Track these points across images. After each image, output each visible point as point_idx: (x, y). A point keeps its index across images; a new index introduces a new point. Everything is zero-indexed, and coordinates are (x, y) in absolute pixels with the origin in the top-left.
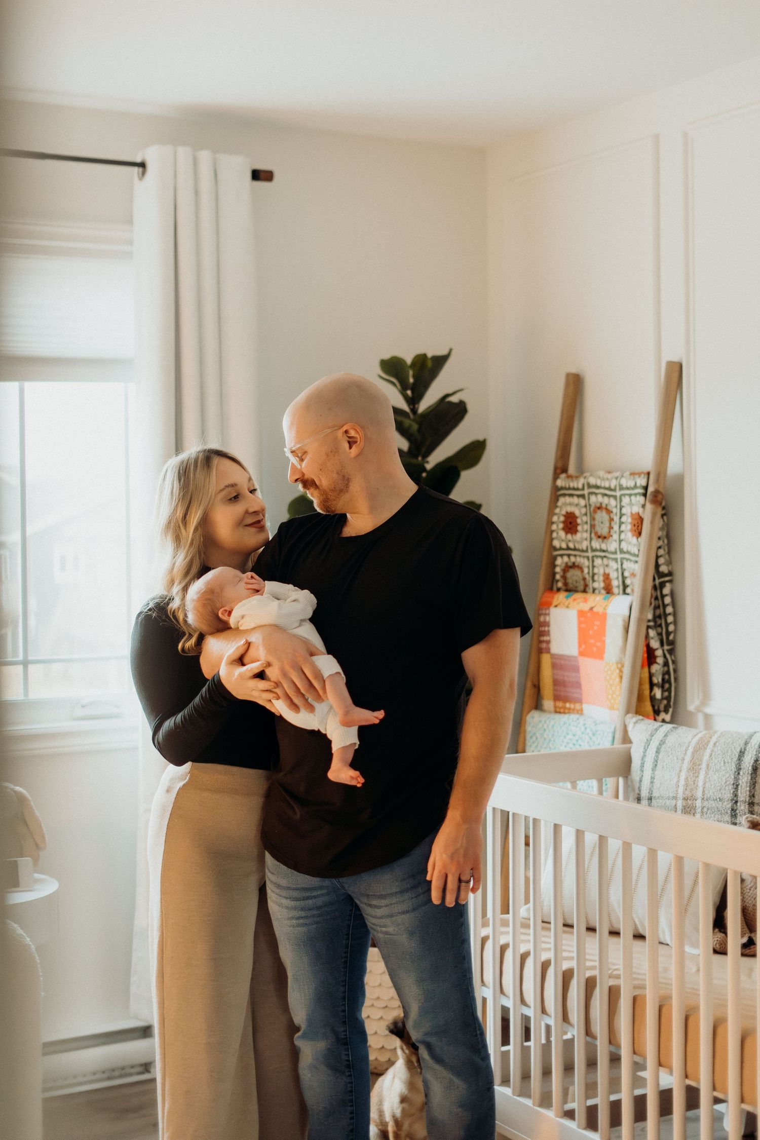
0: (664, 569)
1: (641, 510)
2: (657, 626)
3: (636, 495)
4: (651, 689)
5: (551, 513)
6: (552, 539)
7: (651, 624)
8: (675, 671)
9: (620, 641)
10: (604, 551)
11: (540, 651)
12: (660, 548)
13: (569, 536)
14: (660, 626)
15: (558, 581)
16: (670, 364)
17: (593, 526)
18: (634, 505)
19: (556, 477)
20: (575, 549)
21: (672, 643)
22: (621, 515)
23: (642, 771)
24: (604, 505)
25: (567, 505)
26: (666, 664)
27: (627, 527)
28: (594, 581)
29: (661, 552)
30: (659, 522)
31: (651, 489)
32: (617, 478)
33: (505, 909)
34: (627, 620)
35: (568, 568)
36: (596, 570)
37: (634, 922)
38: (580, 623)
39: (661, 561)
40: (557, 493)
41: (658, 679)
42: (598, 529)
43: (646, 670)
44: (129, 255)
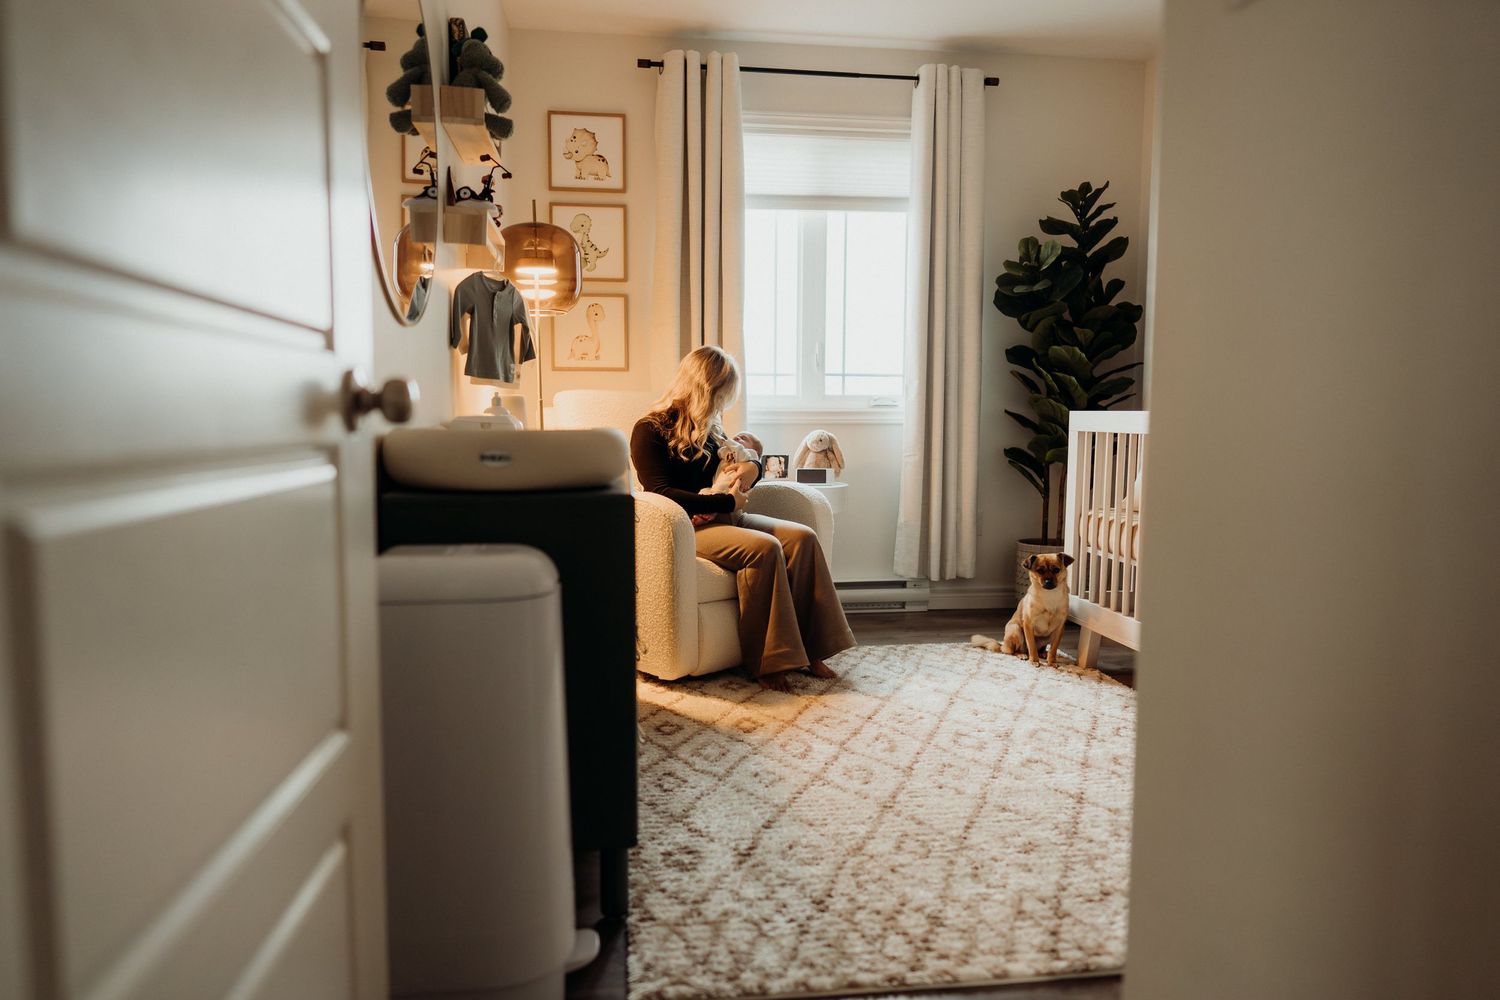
44: (908, 136)
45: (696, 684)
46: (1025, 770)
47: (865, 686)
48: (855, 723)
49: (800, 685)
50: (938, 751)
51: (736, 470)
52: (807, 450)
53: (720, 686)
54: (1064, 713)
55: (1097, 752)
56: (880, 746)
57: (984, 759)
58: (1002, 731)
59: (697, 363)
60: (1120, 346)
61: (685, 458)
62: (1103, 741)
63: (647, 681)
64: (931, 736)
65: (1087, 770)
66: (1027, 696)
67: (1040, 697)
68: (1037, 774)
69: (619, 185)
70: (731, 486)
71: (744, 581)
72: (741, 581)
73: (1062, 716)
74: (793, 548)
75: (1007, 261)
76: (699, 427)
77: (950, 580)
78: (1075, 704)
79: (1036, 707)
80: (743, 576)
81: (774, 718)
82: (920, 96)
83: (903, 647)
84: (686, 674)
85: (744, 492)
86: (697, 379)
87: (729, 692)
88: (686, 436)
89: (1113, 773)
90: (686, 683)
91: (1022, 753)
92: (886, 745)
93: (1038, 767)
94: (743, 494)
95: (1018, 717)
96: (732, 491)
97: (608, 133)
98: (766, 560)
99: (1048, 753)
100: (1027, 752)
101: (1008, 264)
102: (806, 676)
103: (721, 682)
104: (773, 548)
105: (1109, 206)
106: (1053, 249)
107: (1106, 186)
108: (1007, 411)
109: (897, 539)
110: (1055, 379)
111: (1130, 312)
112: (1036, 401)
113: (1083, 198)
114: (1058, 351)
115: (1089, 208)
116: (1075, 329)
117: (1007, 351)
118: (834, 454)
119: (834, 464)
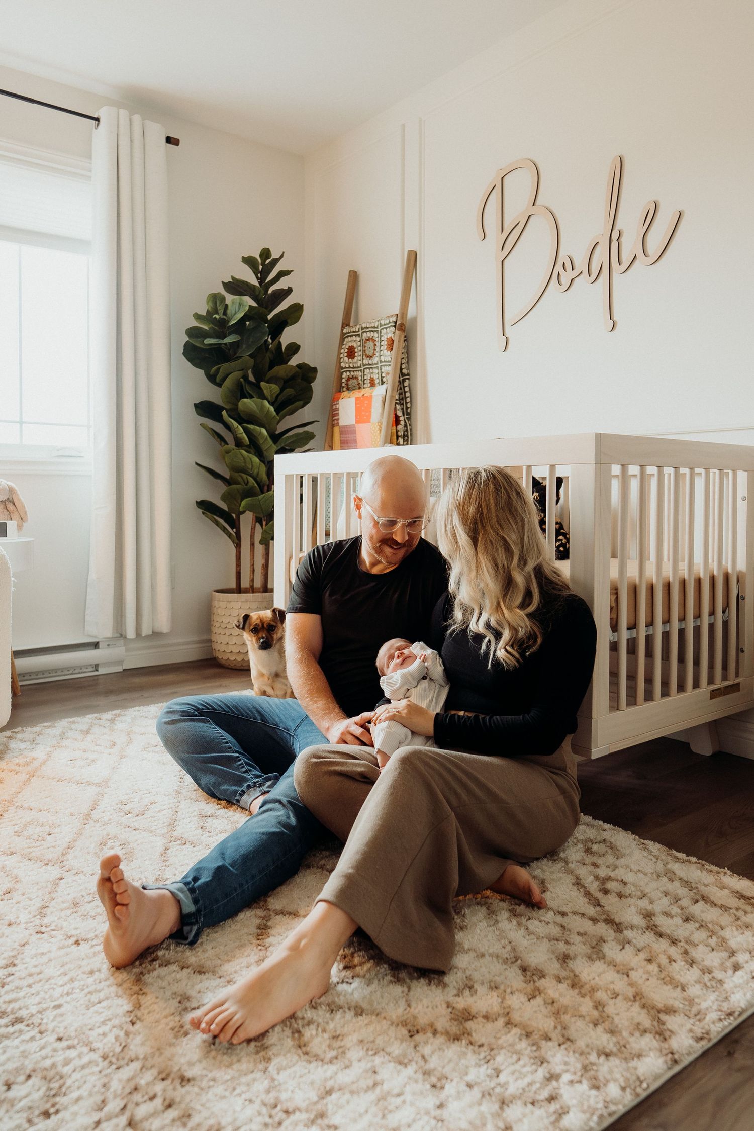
0: (405, 371)
1: (392, 335)
2: (400, 404)
3: (389, 327)
4: (397, 439)
5: (340, 348)
6: (340, 363)
7: (398, 401)
8: (411, 430)
9: (380, 410)
10: (370, 365)
11: (333, 426)
12: (403, 359)
13: (350, 360)
14: (403, 404)
15: (344, 387)
16: (410, 252)
18: (389, 333)
19: (343, 327)
20: (354, 368)
21: (408, 414)
22: (381, 341)
24: (371, 337)
25: (349, 342)
26: (406, 426)
27: (384, 348)
28: (364, 384)
29: (404, 361)
30: (403, 344)
31: (399, 322)
32: (378, 321)
34: (384, 396)
35: (349, 379)
36: (366, 377)
38: (356, 404)
39: (403, 366)
40: (343, 336)
41: (401, 433)
42: (367, 352)
43: (395, 427)
44: (89, 178)
60: (301, 403)
75: (196, 313)
77: (145, 636)
82: (101, 137)
101: (197, 317)
105: (287, 273)
106: (240, 304)
107: (282, 257)
108: (197, 464)
109: (88, 597)
110: (246, 431)
111: (307, 373)
112: (228, 452)
113: (263, 264)
114: (248, 404)
115: (269, 274)
116: (263, 384)
117: (195, 404)
118: (14, 504)
119: (15, 516)
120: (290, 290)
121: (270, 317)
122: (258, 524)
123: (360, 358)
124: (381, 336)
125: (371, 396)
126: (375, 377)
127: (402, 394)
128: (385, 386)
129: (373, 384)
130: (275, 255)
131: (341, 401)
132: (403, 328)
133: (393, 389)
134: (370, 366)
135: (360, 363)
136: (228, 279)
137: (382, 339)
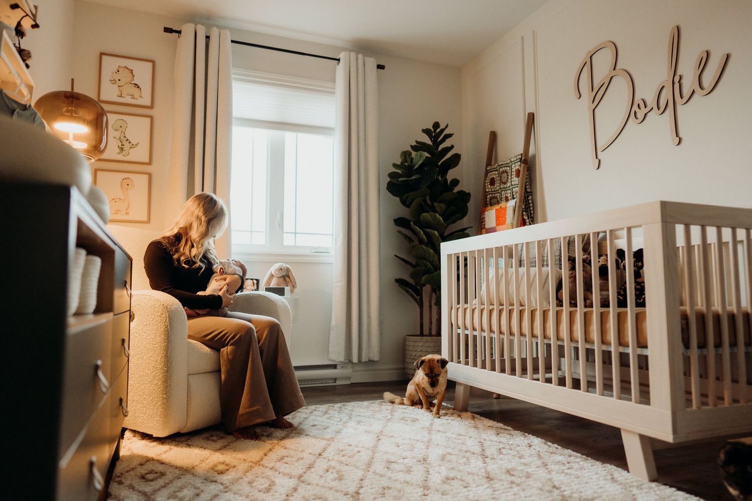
0: (529, 190)
1: (519, 167)
2: (526, 211)
3: (517, 162)
5: (485, 179)
6: (485, 189)
7: (524, 210)
9: (512, 215)
11: (482, 229)
12: (526, 182)
13: (492, 187)
14: (528, 211)
15: (488, 204)
16: (529, 114)
17: (501, 180)
18: (516, 166)
19: (487, 166)
20: (494, 191)
21: (532, 218)
22: (512, 172)
23: (522, 251)
24: (505, 170)
25: (491, 176)
27: (514, 176)
28: (501, 200)
29: (527, 184)
30: (526, 173)
31: (523, 159)
32: (509, 160)
33: (466, 302)
34: (514, 207)
35: (491, 198)
36: (502, 196)
37: (520, 300)
38: (496, 213)
39: (527, 187)
40: (487, 172)
42: (503, 180)
45: (184, 439)
46: (447, 487)
47: (314, 432)
48: (309, 459)
49: (265, 434)
50: (377, 477)
51: (225, 280)
52: (272, 276)
53: (203, 439)
54: (460, 442)
55: (492, 467)
56: (331, 476)
57: (414, 480)
58: (420, 457)
59: (197, 203)
60: (460, 216)
61: (186, 266)
62: (494, 458)
63: (143, 439)
64: (369, 464)
65: (492, 482)
66: (430, 432)
67: (438, 431)
68: (457, 489)
69: (148, 103)
70: (220, 290)
71: (226, 354)
72: (223, 357)
73: (458, 443)
74: (263, 332)
76: (197, 247)
77: (365, 362)
78: (464, 434)
79: (437, 438)
80: (226, 351)
81: (244, 460)
82: (340, 70)
83: (339, 405)
84: (176, 432)
85: (230, 294)
86: (196, 212)
87: (209, 443)
88: (187, 252)
89: (512, 483)
90: (176, 438)
91: (440, 473)
92: (335, 475)
93: (456, 483)
94: (230, 296)
95: (428, 446)
96: (220, 293)
97: (142, 72)
98: (243, 339)
99: (459, 471)
100: (444, 472)
101: (395, 165)
102: (270, 427)
103: (204, 436)
104: (250, 330)
105: (450, 136)
106: (421, 156)
107: (447, 127)
108: (395, 256)
109: (331, 336)
110: (425, 233)
111: (464, 197)
112: (414, 247)
113: (435, 132)
114: (426, 216)
115: (439, 138)
116: (435, 204)
117: (394, 220)
118: (289, 278)
119: (290, 284)
120: (452, 147)
121: (439, 164)
122: (433, 293)
123: (498, 185)
124: (512, 169)
125: (506, 208)
126: (509, 195)
127: (527, 205)
128: (515, 200)
129: (507, 200)
130: (442, 126)
131: (487, 213)
132: (526, 162)
133: (520, 202)
134: (505, 189)
135: (498, 188)
136: (414, 144)
137: (513, 170)
